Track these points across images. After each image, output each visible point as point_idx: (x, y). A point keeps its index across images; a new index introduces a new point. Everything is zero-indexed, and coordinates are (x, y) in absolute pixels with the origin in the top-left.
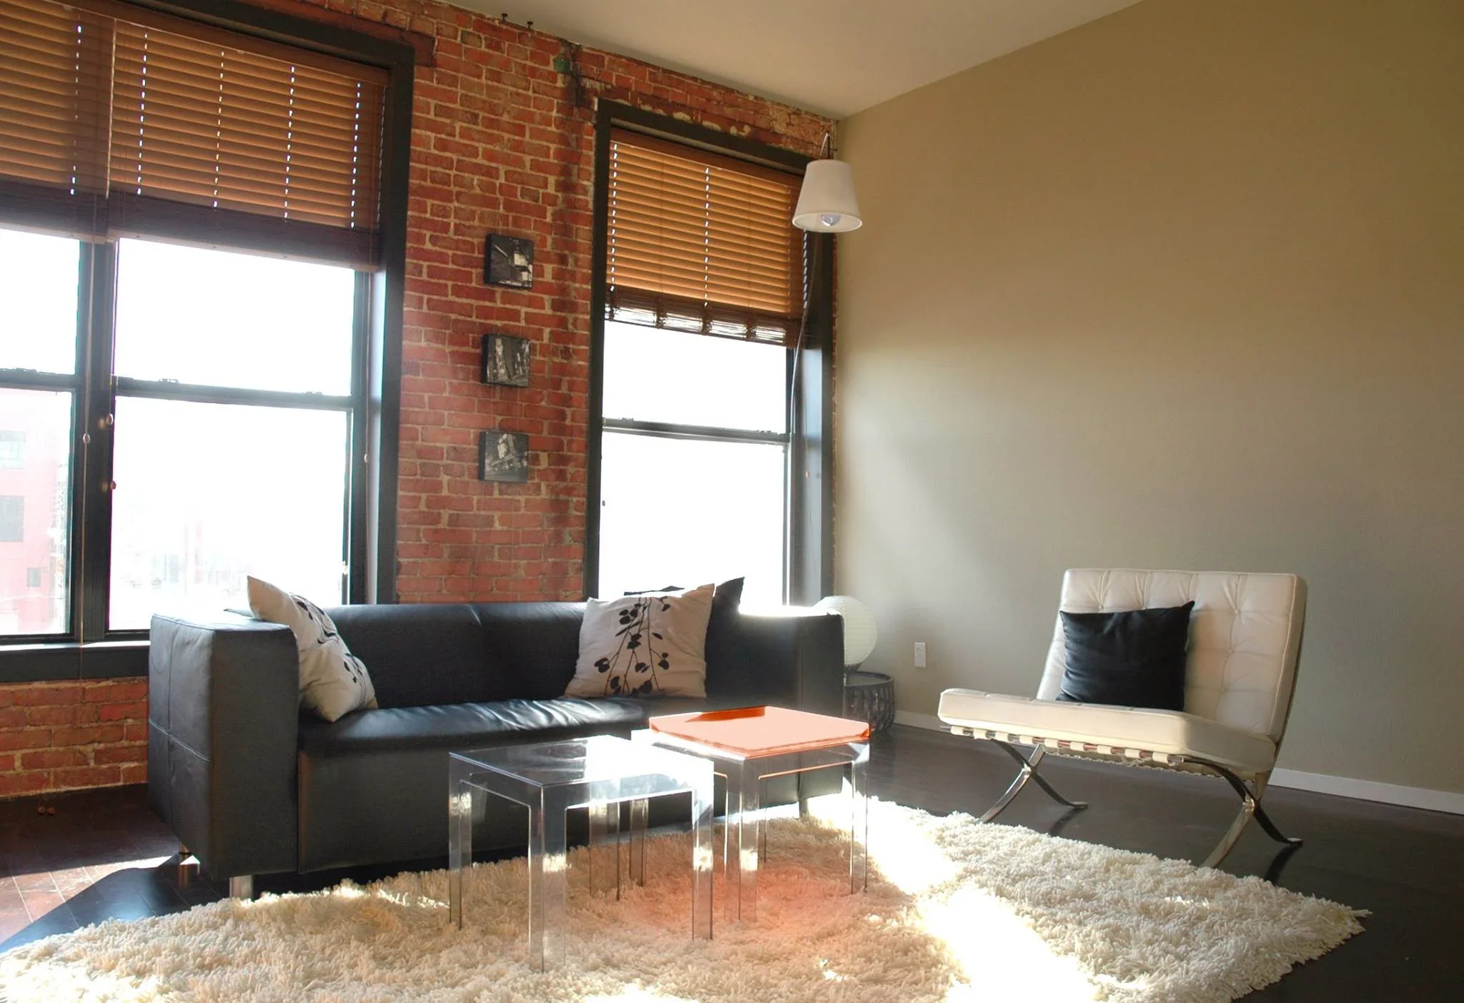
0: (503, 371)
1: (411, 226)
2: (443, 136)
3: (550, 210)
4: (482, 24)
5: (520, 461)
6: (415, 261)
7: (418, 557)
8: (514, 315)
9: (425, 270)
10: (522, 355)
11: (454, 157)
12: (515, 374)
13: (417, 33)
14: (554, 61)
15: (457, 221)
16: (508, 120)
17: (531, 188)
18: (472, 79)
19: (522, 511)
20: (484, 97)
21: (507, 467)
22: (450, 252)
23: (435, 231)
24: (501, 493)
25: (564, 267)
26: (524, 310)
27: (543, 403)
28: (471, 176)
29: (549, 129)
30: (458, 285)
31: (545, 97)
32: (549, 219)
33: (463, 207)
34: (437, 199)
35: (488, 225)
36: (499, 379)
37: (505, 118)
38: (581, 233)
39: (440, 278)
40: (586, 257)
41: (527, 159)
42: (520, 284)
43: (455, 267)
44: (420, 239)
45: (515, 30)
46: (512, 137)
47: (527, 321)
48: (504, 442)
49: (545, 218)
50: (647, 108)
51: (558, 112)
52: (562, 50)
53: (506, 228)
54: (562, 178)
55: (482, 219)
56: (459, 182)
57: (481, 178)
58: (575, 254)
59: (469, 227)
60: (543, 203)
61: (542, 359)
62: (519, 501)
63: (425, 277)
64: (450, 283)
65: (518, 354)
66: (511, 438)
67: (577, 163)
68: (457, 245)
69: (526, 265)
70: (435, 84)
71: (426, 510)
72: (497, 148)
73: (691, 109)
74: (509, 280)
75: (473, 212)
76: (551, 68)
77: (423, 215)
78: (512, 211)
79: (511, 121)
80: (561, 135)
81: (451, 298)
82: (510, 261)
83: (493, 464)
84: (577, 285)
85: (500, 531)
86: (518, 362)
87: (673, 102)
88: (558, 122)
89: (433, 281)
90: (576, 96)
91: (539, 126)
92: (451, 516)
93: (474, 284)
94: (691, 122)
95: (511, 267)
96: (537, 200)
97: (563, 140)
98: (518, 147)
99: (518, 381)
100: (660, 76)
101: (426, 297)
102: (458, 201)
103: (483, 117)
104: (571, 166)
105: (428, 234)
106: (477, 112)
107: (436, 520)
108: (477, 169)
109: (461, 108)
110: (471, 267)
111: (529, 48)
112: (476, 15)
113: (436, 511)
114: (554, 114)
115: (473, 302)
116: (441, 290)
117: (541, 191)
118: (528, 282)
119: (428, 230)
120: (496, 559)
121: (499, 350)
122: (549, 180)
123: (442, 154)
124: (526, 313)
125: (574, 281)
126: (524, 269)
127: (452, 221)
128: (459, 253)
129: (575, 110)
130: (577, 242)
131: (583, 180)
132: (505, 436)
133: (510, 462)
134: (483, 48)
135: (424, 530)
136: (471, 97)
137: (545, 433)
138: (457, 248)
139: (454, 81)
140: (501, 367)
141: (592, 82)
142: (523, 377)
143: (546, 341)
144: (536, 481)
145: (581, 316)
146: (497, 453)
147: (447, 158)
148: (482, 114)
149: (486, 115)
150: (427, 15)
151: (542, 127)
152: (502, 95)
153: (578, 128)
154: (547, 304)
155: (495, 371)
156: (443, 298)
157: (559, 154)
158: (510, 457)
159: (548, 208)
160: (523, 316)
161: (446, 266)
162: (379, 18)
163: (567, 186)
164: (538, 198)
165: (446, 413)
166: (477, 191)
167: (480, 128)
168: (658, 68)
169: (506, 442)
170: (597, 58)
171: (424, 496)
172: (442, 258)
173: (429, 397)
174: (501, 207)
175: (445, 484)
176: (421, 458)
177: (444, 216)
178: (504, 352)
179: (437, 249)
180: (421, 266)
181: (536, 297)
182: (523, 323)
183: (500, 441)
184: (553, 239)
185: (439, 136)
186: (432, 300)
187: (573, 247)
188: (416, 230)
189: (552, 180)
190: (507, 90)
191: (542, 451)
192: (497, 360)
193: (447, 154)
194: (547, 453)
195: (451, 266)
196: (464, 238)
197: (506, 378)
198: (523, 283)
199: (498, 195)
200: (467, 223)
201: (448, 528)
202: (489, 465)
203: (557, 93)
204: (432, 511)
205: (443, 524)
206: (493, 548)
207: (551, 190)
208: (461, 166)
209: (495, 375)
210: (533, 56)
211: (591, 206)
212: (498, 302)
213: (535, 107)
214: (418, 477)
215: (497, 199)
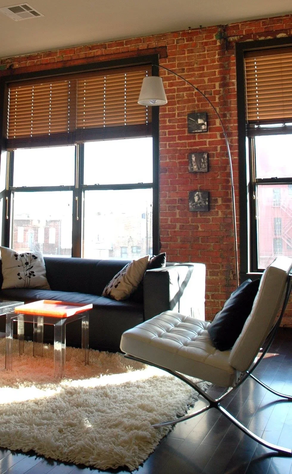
0: (195, 167)
1: (161, 118)
2: (171, 81)
3: (217, 97)
4: (184, 33)
5: (205, 202)
6: (163, 131)
7: (168, 241)
8: (204, 143)
9: (167, 133)
10: (204, 159)
11: (176, 88)
12: (201, 167)
13: (160, 47)
14: (215, 35)
15: (178, 112)
16: (197, 66)
17: (208, 90)
18: (181, 56)
19: (211, 223)
20: (187, 61)
21: (199, 205)
22: (176, 124)
23: (170, 117)
24: (201, 216)
25: (225, 119)
26: (208, 140)
27: (219, 177)
28: (183, 93)
29: (215, 64)
30: (180, 136)
31: (212, 52)
32: (217, 100)
33: (180, 105)
34: (170, 106)
35: (191, 110)
36: (194, 170)
37: (196, 66)
38: (232, 103)
39: (173, 135)
40: (235, 112)
41: (206, 79)
42: (201, 131)
43: (179, 129)
44: (165, 122)
45: (197, 30)
46: (199, 72)
47: (209, 144)
48: (197, 195)
49: (215, 100)
50: (262, 38)
51: (218, 55)
52: (219, 30)
53: (198, 109)
54: (222, 82)
55: (188, 108)
56: (178, 96)
57: (187, 92)
58: (230, 112)
59: (183, 113)
60: (214, 94)
61: (217, 159)
62: (209, 219)
63: (167, 136)
64: (177, 136)
65: (202, 159)
66: (200, 193)
67: (229, 74)
68: (179, 121)
69: (203, 122)
70: (167, 63)
71: (170, 223)
72: (193, 79)
73: (286, 30)
74: (196, 130)
75: (185, 107)
76: (214, 39)
77: (165, 113)
78: (200, 102)
79: (198, 66)
80: (220, 64)
81: (178, 141)
82: (196, 123)
83: (193, 204)
84: (232, 125)
85: (201, 231)
86: (202, 162)
87: (276, 31)
88: (218, 60)
89: (170, 136)
90: (226, 46)
91: (210, 64)
92: (180, 225)
93: (186, 134)
94: (287, 36)
95: (197, 125)
96: (211, 95)
97: (222, 66)
98: (201, 76)
99: (203, 170)
100: (268, 22)
101: (168, 143)
102: (178, 104)
103: (187, 69)
104: (226, 76)
105: (167, 119)
106: (184, 68)
107: (175, 227)
108: (185, 89)
109: (178, 68)
110: (185, 128)
111: (204, 35)
112: (181, 31)
113: (174, 224)
114: (217, 57)
115: (187, 141)
116: (174, 139)
117: (213, 90)
118: (205, 129)
119: (167, 118)
120: (200, 242)
121: (194, 159)
122: (216, 85)
123: (171, 88)
124: (209, 141)
125: (230, 123)
126: (203, 124)
127: (177, 112)
128: (180, 123)
129: (226, 52)
130: (231, 107)
131: (232, 80)
132: (197, 193)
133: (200, 203)
134: (186, 43)
135: (170, 231)
136: (181, 63)
137: (220, 190)
138: (179, 122)
139: (174, 59)
140: (195, 165)
141: (233, 38)
142: (205, 168)
143: (219, 151)
144: (216, 210)
145: (234, 138)
146: (194, 200)
147: (173, 89)
148: (186, 68)
149: (188, 67)
150: (163, 40)
151: (212, 64)
152: (193, 57)
153: (228, 59)
154: (218, 136)
155: (192, 167)
156: (175, 142)
157: (220, 73)
158: (200, 201)
159: (216, 96)
160: (208, 143)
161: (175, 130)
162: (146, 48)
163: (225, 85)
164: (212, 93)
165: (177, 186)
166: (186, 98)
167: (186, 73)
168: (267, 19)
169: (198, 195)
170: (236, 27)
171: (169, 218)
172: (173, 127)
173: (171, 181)
174: (196, 101)
175: (178, 213)
176: (168, 204)
177: (173, 111)
178: (196, 159)
179: (171, 124)
180: (165, 132)
181: (213, 134)
182: (208, 146)
183: (195, 195)
184: (219, 108)
185: (170, 82)
186: (170, 143)
187: (229, 109)
188: (163, 119)
189: (217, 84)
190: (196, 55)
191: (218, 197)
192: (193, 163)
193: (173, 88)
194: (221, 198)
195: (177, 129)
196: (181, 117)
197: (197, 169)
198: (203, 130)
199: (194, 97)
200: (182, 111)
201: (179, 230)
202: (191, 205)
203: (218, 48)
204: (173, 224)
205: (177, 229)
206: (199, 238)
207: (217, 88)
208: (179, 90)
209: (192, 169)
210: (206, 37)
211: (236, 90)
212: (197, 139)
213: (208, 57)
214: (167, 211)
215: (194, 98)
